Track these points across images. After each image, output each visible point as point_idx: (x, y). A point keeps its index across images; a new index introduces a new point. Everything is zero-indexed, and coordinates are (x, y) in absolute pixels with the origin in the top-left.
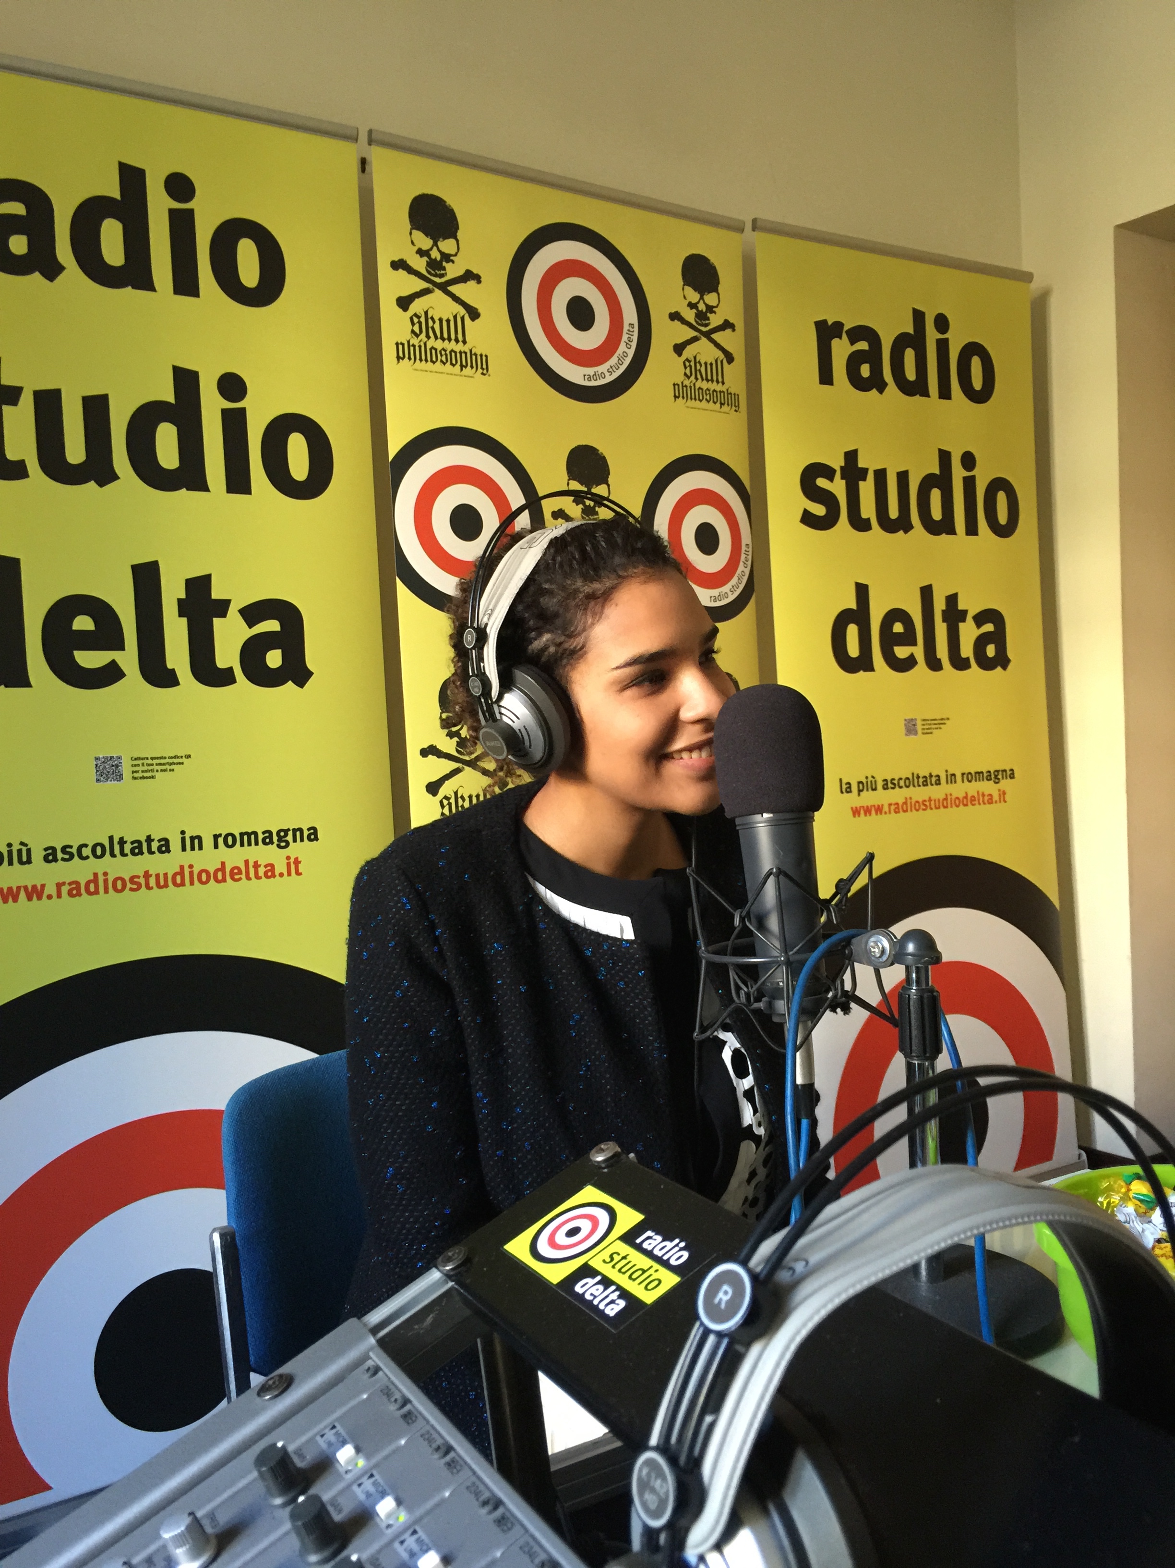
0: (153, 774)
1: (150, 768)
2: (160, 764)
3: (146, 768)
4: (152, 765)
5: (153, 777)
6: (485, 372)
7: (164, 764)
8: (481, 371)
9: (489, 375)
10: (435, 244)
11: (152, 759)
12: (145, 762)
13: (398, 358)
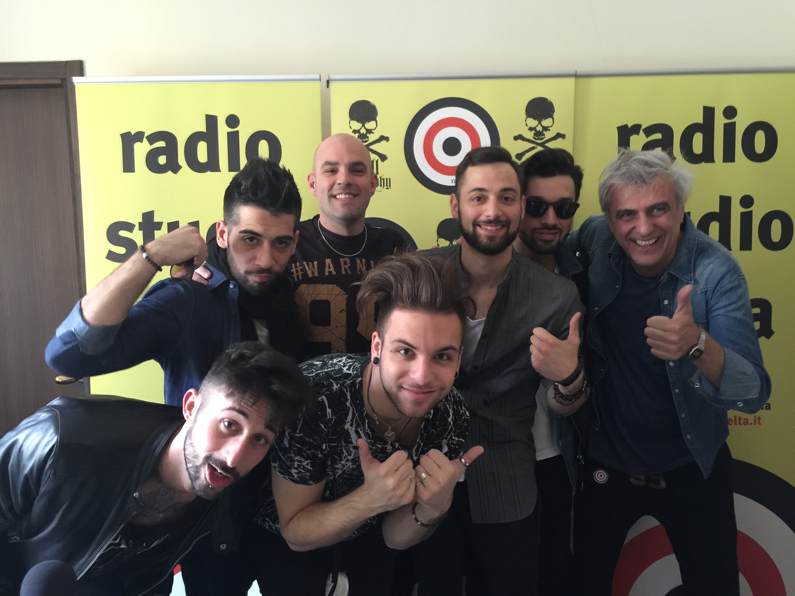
6: (388, 187)
8: (386, 187)
9: (391, 189)
10: (363, 126)
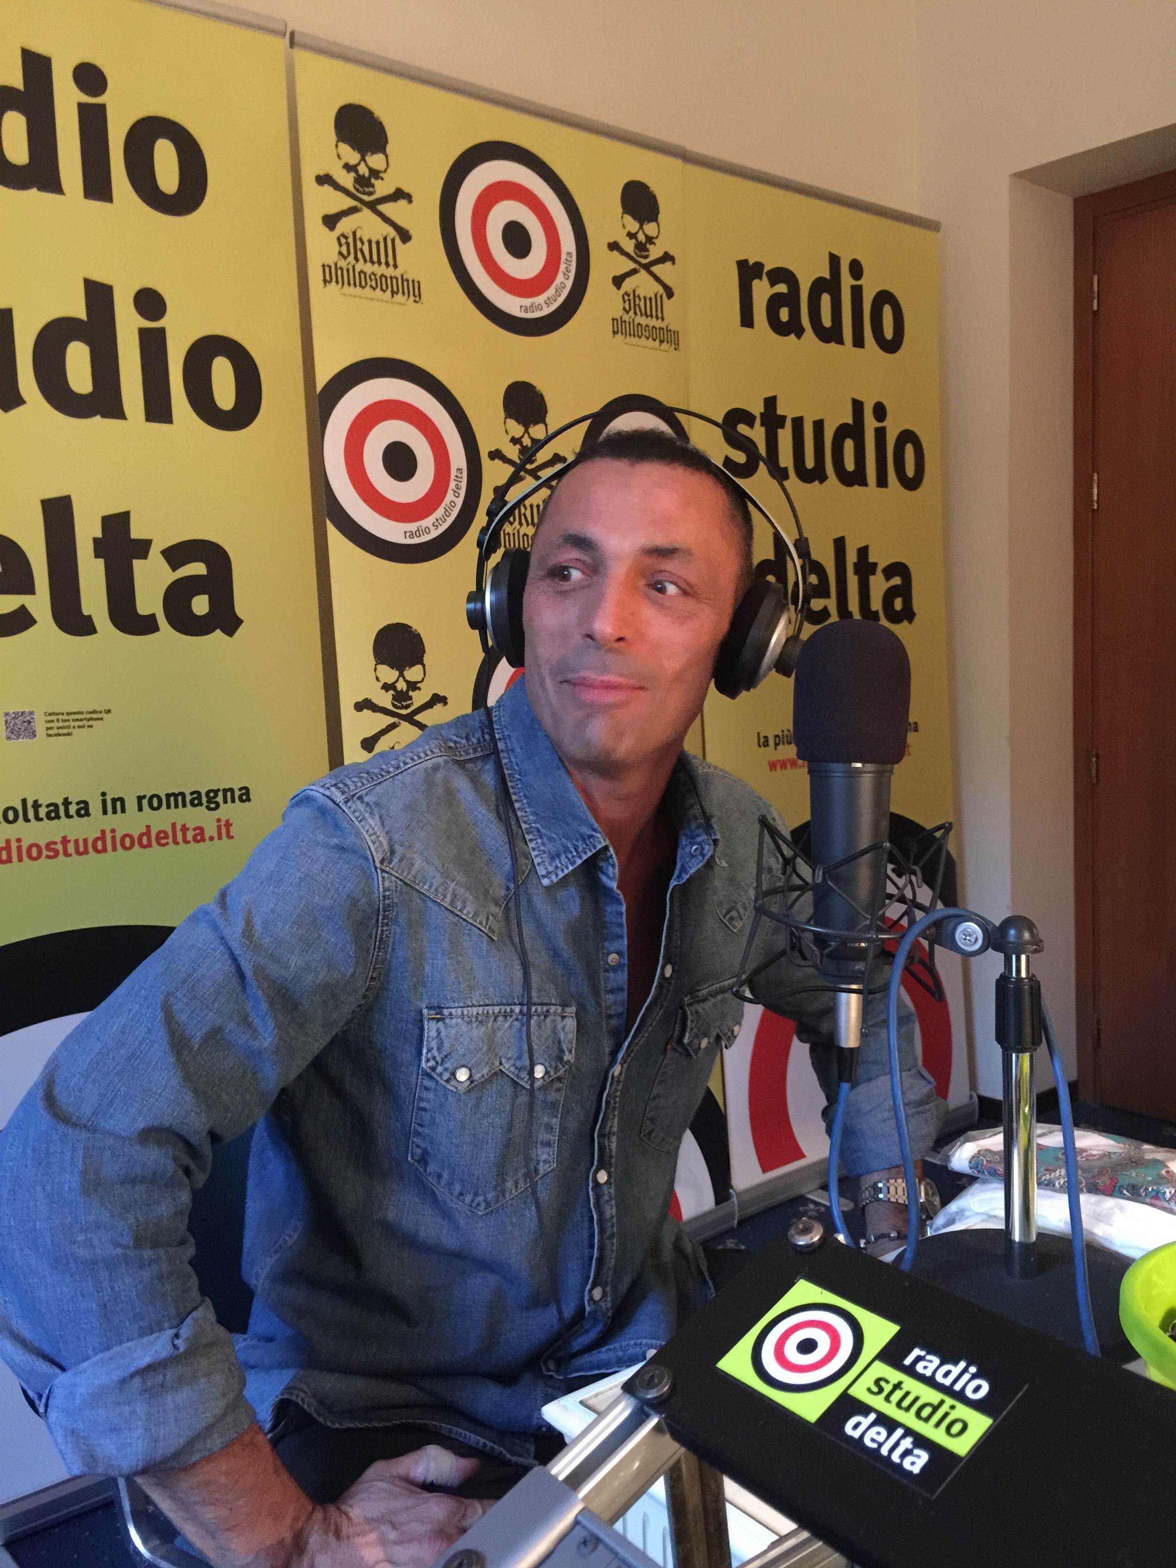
0: (69, 731)
1: (66, 724)
2: (77, 720)
3: (61, 724)
4: (68, 720)
5: (69, 734)
6: (417, 299)
7: (81, 720)
8: (414, 298)
9: (422, 303)
10: (363, 159)
11: (68, 714)
12: (60, 717)
13: (325, 281)
